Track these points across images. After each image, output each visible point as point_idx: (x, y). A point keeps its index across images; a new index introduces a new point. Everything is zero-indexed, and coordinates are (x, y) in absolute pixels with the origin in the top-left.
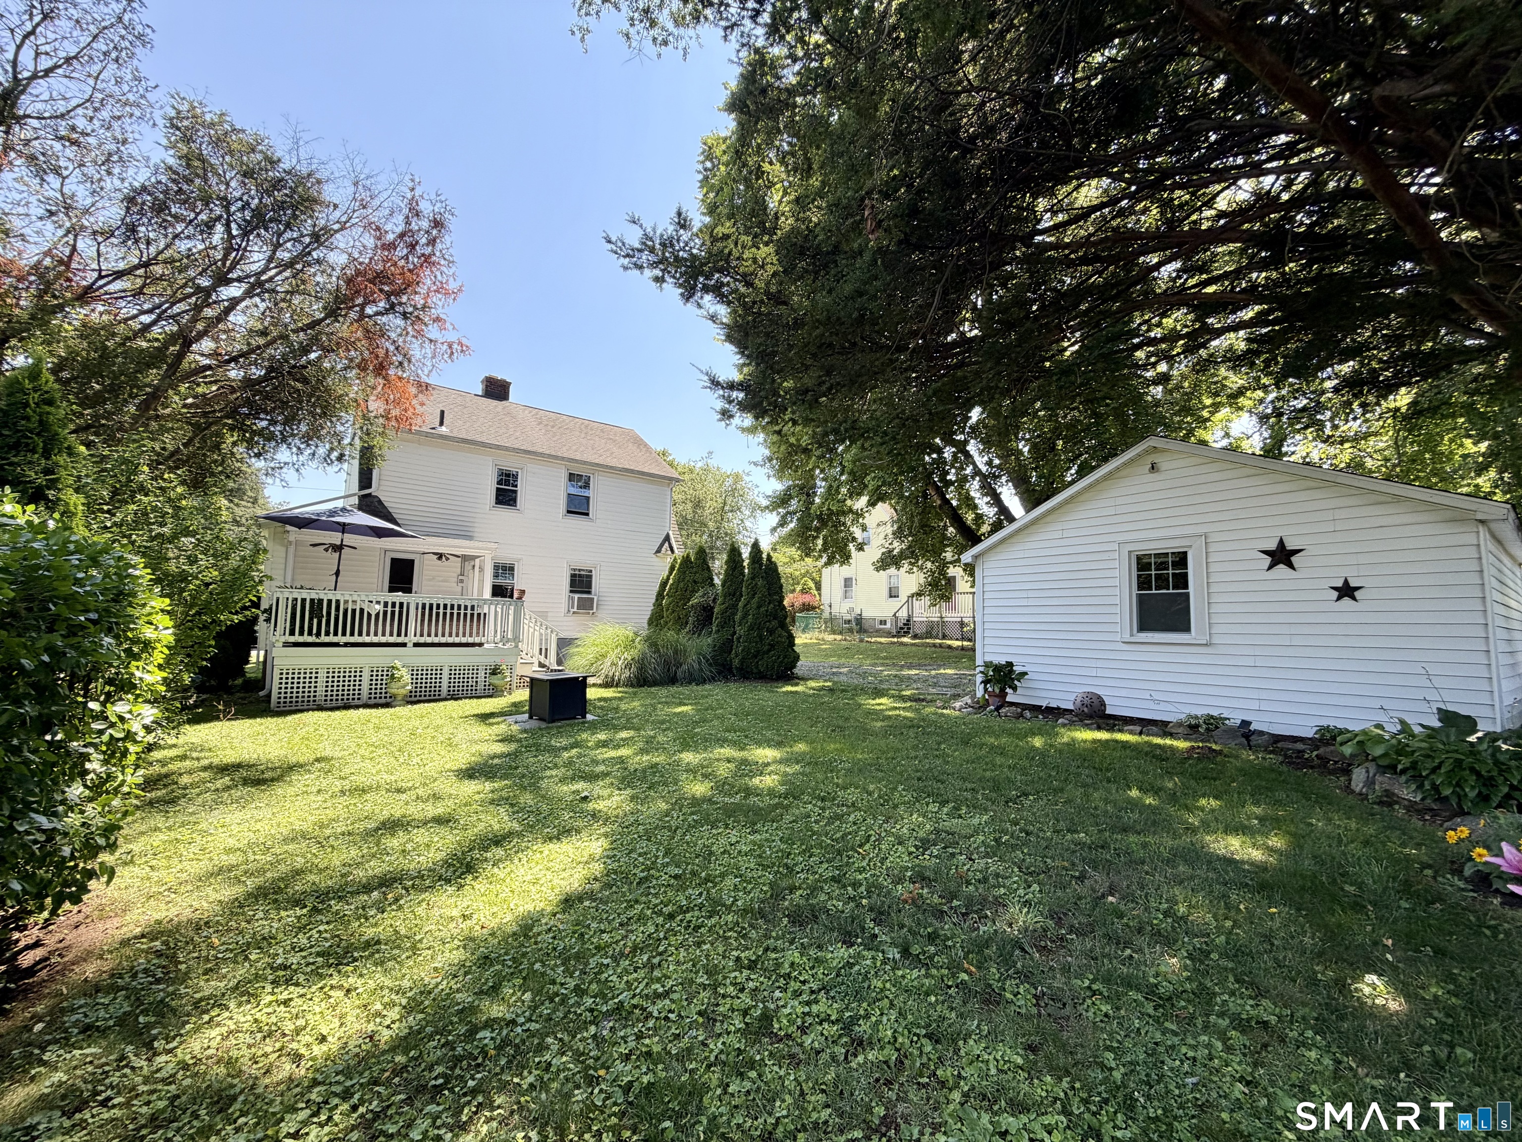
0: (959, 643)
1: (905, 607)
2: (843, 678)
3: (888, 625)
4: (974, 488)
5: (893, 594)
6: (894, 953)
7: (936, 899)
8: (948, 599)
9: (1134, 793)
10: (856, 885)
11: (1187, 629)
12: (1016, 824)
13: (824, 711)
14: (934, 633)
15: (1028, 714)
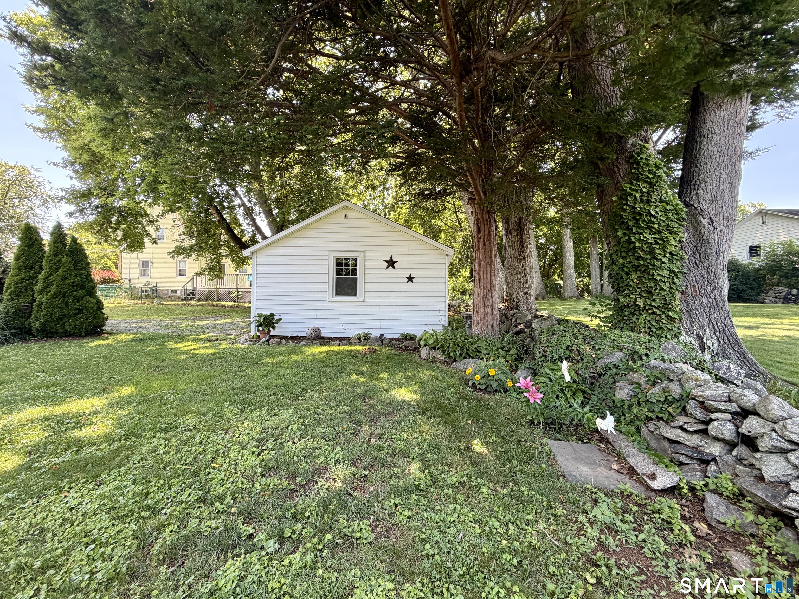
0: (228, 304)
1: (191, 282)
2: (149, 330)
3: (178, 294)
4: (240, 213)
5: (182, 273)
6: (272, 545)
7: (285, 483)
8: (222, 278)
9: (354, 377)
10: (221, 498)
11: (356, 294)
12: (309, 410)
13: (141, 356)
14: (212, 297)
15: (284, 341)
